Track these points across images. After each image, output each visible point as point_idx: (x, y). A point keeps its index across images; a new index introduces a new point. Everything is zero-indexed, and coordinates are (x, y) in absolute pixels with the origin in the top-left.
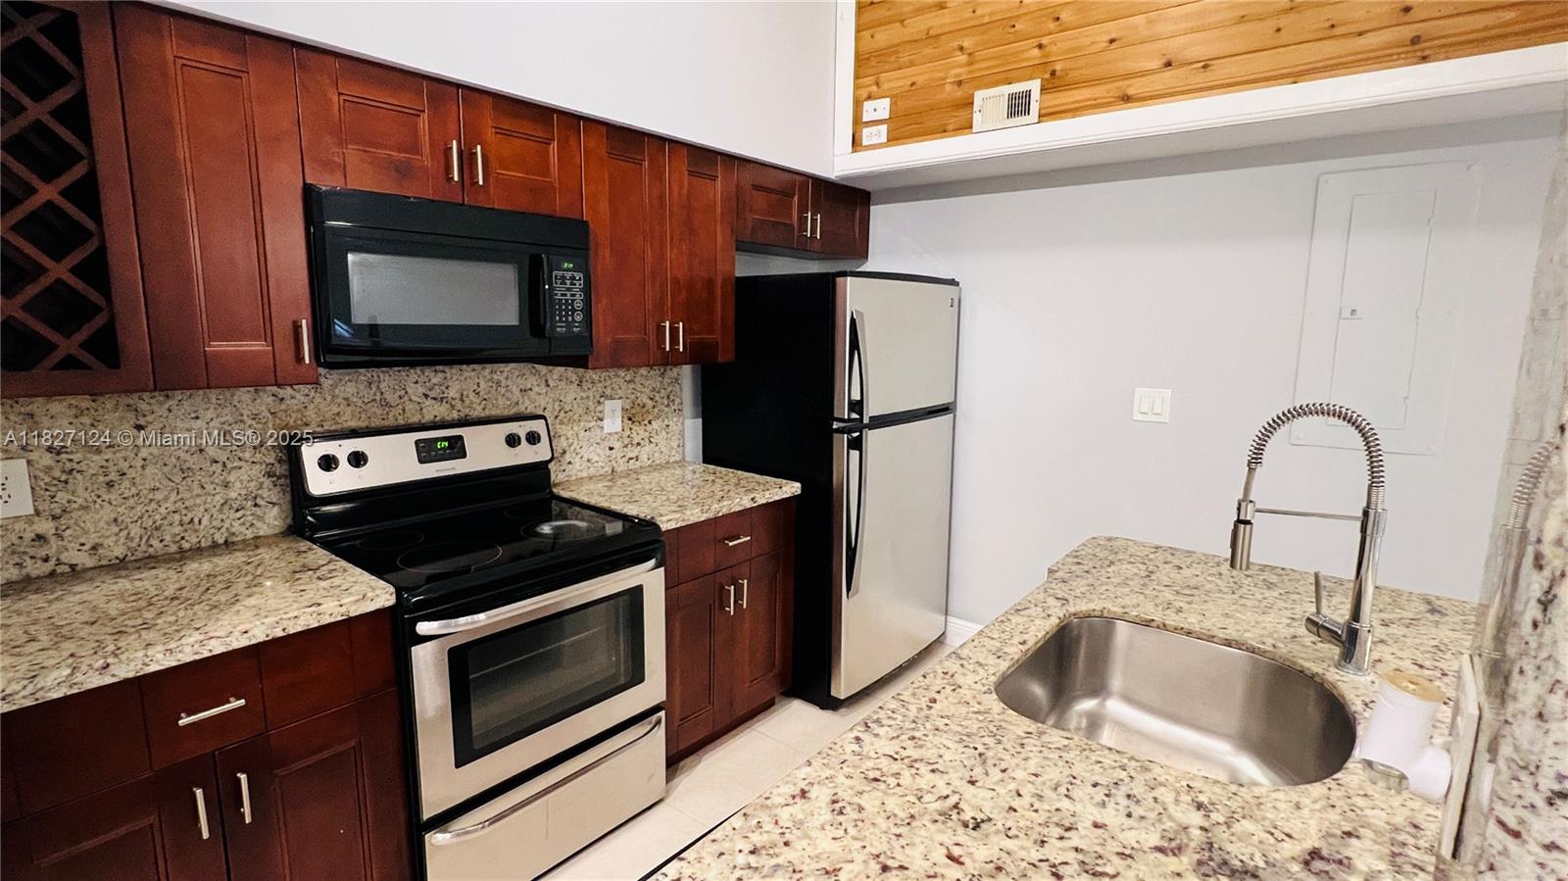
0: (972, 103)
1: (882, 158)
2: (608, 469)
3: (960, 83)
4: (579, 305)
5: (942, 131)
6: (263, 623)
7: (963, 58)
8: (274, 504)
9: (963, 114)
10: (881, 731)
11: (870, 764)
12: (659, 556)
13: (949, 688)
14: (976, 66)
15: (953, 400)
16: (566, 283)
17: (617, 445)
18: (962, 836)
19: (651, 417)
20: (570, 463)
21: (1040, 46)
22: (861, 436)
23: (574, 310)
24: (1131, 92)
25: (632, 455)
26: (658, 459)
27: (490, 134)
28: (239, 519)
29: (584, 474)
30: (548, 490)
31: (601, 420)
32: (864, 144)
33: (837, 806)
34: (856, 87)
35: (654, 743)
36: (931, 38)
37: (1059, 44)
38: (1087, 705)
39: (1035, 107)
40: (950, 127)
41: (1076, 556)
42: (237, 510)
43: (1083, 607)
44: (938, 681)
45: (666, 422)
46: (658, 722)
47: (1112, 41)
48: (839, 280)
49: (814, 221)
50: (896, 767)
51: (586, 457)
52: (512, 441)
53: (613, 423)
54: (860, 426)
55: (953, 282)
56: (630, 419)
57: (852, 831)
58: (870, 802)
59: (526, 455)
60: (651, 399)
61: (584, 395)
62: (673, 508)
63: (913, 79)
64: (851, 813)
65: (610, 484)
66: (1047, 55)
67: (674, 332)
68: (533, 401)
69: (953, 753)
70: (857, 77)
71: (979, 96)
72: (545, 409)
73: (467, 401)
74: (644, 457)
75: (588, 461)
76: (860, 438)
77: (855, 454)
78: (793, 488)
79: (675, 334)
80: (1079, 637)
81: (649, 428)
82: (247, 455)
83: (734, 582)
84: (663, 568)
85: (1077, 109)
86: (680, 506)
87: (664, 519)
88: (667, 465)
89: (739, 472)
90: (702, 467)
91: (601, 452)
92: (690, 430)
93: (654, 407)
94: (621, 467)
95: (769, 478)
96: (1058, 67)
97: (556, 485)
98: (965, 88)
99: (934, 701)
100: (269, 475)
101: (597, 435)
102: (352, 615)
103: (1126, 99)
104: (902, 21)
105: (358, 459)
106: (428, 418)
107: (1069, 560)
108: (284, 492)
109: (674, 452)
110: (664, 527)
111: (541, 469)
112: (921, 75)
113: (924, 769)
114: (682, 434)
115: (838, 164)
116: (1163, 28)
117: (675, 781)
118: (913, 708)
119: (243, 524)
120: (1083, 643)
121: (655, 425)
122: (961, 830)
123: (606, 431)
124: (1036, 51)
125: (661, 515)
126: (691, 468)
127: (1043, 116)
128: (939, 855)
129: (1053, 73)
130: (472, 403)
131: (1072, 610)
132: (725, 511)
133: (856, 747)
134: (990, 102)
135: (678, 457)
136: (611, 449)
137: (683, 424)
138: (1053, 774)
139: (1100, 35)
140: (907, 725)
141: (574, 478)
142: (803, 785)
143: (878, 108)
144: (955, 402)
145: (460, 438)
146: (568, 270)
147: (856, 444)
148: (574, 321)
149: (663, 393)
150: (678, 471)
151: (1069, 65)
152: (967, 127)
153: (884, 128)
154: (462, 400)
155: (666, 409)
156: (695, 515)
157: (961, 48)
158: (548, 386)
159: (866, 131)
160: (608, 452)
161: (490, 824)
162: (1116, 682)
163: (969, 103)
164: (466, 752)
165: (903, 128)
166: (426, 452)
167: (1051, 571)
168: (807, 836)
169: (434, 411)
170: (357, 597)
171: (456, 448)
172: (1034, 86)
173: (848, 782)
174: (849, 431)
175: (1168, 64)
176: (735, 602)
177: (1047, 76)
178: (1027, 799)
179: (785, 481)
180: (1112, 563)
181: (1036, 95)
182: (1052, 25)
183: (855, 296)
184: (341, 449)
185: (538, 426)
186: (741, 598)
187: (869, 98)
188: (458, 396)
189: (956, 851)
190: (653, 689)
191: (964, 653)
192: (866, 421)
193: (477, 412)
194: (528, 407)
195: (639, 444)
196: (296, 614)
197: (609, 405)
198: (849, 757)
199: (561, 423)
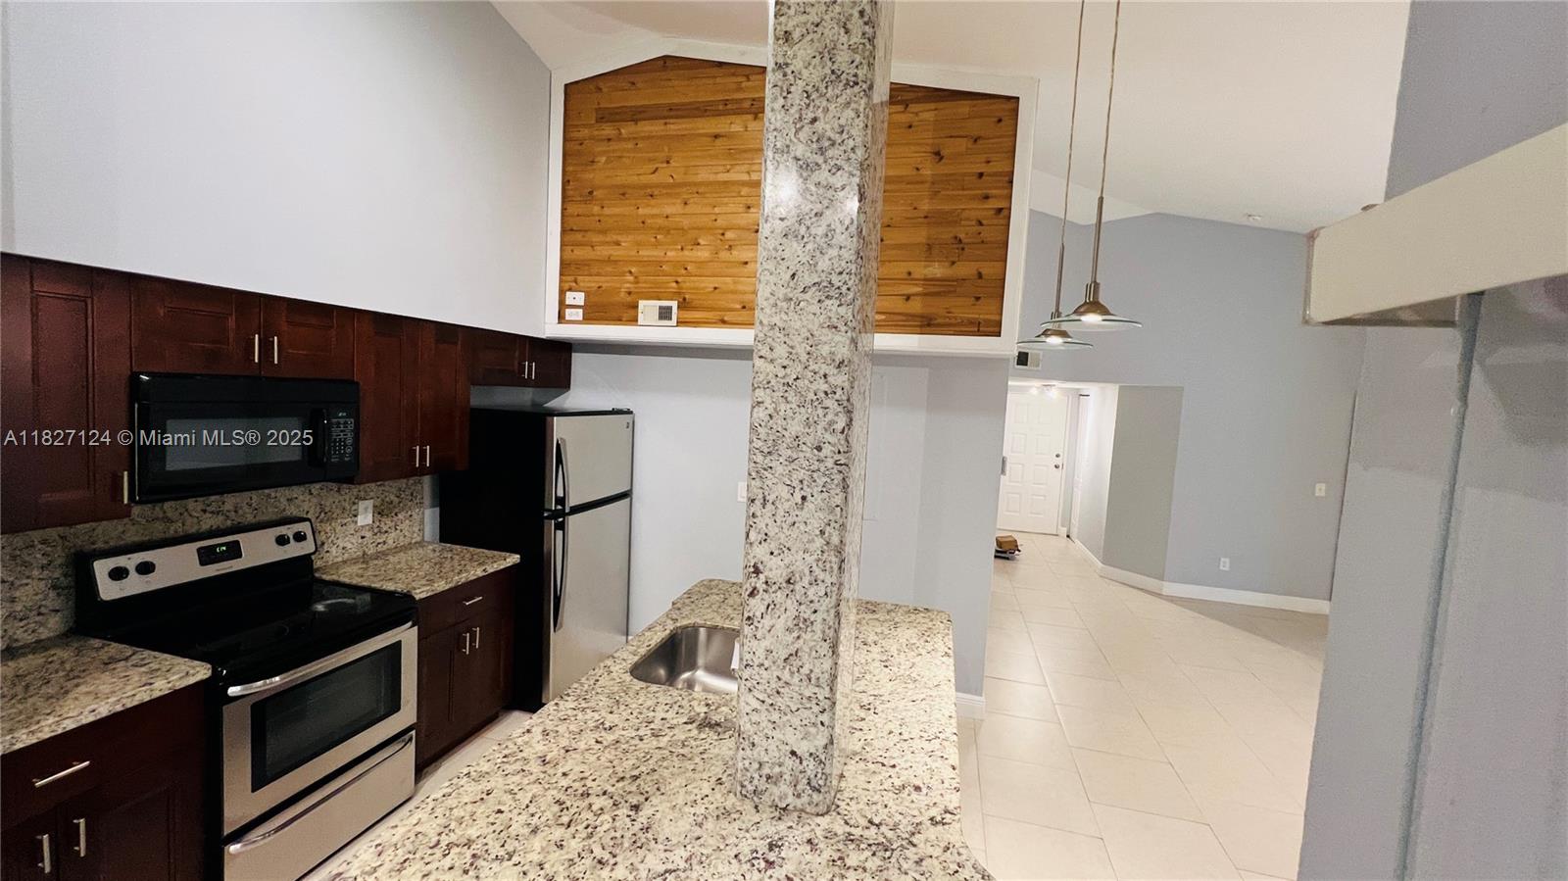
0: (637, 307)
1: (577, 331)
2: (360, 553)
3: (630, 293)
4: (349, 441)
5: (618, 320)
6: (107, 703)
7: (631, 278)
8: (58, 611)
9: (631, 312)
10: (569, 699)
11: (563, 713)
12: (415, 619)
13: (606, 674)
14: (640, 285)
15: (629, 488)
16: (343, 428)
17: (368, 534)
18: (603, 733)
19: (397, 510)
20: (328, 552)
21: (677, 282)
22: (564, 520)
23: (345, 446)
24: (726, 319)
25: (381, 541)
26: (402, 542)
27: (285, 327)
28: (22, 627)
29: (340, 559)
30: (310, 576)
31: (355, 516)
32: (567, 318)
33: (545, 733)
34: (561, 281)
35: (408, 754)
36: (609, 261)
37: (688, 283)
38: (686, 675)
39: (674, 317)
40: (624, 319)
41: (689, 593)
42: (21, 620)
43: (685, 622)
44: (601, 671)
45: (409, 513)
46: (410, 739)
47: (715, 288)
48: (549, 419)
49: (530, 367)
50: (575, 712)
51: (341, 545)
52: (282, 541)
53: (365, 518)
54: (563, 514)
55: (629, 412)
56: (379, 513)
57: (552, 741)
58: (562, 729)
59: (294, 550)
60: (398, 497)
61: (341, 498)
62: (424, 582)
63: (600, 284)
64: (552, 734)
65: (364, 566)
66: (679, 288)
67: (423, 453)
68: (298, 507)
69: (604, 701)
70: (561, 274)
71: (642, 304)
72: (308, 512)
73: (240, 512)
74: (390, 542)
75: (343, 548)
76: (563, 522)
77: (560, 533)
78: (514, 559)
79: (424, 454)
80: (681, 640)
81: (395, 519)
82: (36, 573)
83: (469, 630)
84: (416, 628)
85: (698, 323)
86: (428, 580)
87: (418, 591)
88: (409, 547)
89: (472, 549)
90: (438, 547)
91: (354, 541)
92: (427, 519)
93: (400, 502)
94: (371, 551)
95: (496, 553)
96: (687, 296)
97: (318, 569)
98: (633, 297)
99: (597, 681)
100: (54, 587)
101: (351, 528)
102: (177, 688)
103: (724, 322)
104: (592, 247)
105: (146, 568)
106: (205, 527)
107: (686, 596)
108: (68, 600)
109: (415, 535)
110: (417, 597)
111: (306, 560)
112: (606, 282)
113: (588, 711)
114: (422, 522)
115: (550, 329)
116: (740, 287)
117: (421, 783)
118: (586, 686)
119: (26, 631)
120: (684, 642)
121: (400, 516)
122: (603, 732)
123: (359, 524)
124: (674, 285)
125: (415, 589)
126: (431, 547)
127: (680, 323)
128: (593, 742)
129: (684, 299)
130: (245, 513)
131: (679, 625)
132: (463, 580)
133: (555, 708)
134: (648, 308)
135: (419, 539)
136: (363, 537)
137: (423, 513)
138: (649, 703)
139: (709, 283)
140: (583, 693)
141: (330, 563)
142: (528, 727)
143: (576, 298)
144: (631, 490)
145: (237, 542)
146: (342, 417)
147: (561, 526)
148: (345, 453)
149: (408, 492)
150: (421, 551)
151: (693, 297)
152: (634, 321)
153: (581, 311)
154: (236, 512)
155: (410, 503)
156: (441, 586)
157: (630, 272)
158: (311, 494)
159: (568, 311)
160: (360, 541)
161: (276, 832)
162: (701, 661)
163: (636, 307)
164: (259, 781)
165: (593, 313)
166: (207, 557)
167: (673, 604)
168: (531, 746)
169: (209, 522)
170: (181, 675)
171: (234, 551)
172: (674, 304)
173: (551, 723)
174: (556, 519)
175: (744, 307)
176: (470, 645)
177: (681, 300)
178: (635, 714)
179: (508, 554)
180: (708, 595)
181: (675, 310)
182: (684, 272)
183: (560, 428)
184: (130, 561)
185: (304, 527)
186: (473, 641)
187: (570, 290)
188: (231, 508)
189: (599, 739)
190: (407, 714)
191: (616, 655)
192: (567, 511)
193: (250, 519)
194: (292, 511)
195: (386, 532)
196: (133, 692)
197: (362, 505)
198: (552, 712)
199: (321, 522)
